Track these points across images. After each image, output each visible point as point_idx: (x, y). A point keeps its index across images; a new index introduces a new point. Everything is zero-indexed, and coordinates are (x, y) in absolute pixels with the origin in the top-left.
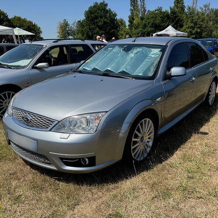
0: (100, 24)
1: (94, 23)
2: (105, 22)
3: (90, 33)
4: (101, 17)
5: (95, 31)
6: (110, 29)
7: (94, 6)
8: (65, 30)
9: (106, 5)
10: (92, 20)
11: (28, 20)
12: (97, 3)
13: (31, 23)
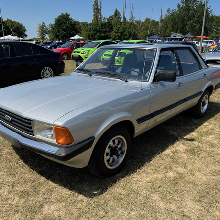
0: (64, 28)
1: (60, 27)
2: (67, 27)
3: (57, 34)
4: (65, 23)
5: (60, 32)
6: (70, 31)
7: (61, 16)
8: (43, 30)
9: (69, 15)
10: (59, 25)
11: (17, 22)
12: (63, 14)
13: (19, 24)
